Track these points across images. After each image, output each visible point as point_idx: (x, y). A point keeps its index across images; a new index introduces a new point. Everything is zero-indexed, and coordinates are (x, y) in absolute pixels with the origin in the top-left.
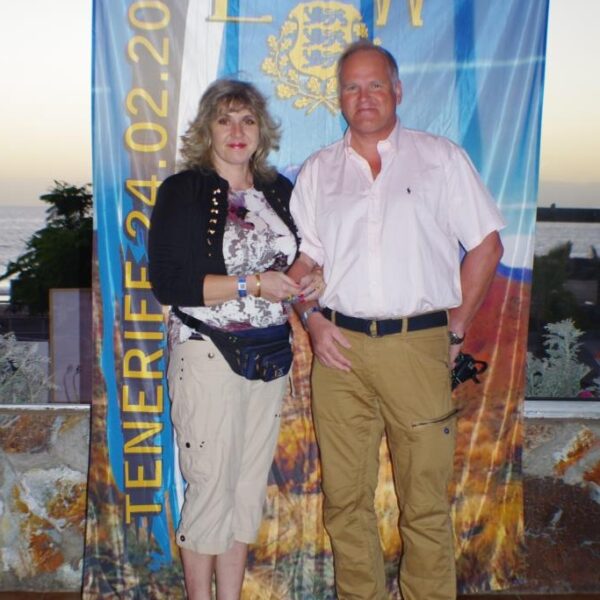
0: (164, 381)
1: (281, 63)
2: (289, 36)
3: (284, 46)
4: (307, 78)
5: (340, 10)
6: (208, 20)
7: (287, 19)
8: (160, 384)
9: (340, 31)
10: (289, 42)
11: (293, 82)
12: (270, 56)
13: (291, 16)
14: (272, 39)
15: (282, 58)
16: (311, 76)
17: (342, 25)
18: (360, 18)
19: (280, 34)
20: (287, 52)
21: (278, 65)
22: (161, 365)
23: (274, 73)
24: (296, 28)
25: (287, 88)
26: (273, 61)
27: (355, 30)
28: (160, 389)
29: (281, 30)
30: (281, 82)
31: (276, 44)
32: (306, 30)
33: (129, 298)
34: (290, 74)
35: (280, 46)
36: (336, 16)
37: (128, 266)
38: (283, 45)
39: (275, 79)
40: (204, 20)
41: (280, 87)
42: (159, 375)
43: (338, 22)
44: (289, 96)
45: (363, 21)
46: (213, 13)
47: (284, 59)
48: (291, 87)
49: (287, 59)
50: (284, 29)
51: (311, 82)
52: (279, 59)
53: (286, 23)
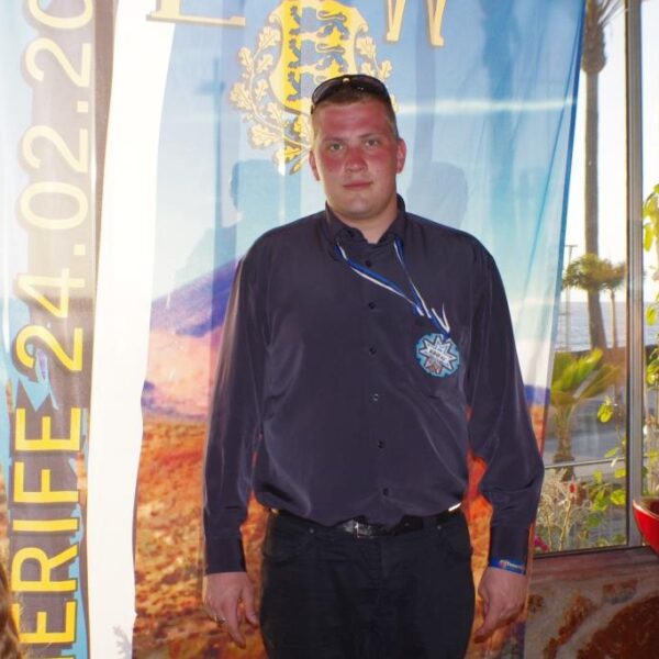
0: (78, 595)
1: (257, 92)
2: (270, 49)
3: (263, 66)
4: (294, 116)
5: (340, 15)
6: (149, 18)
7: (267, 23)
8: (72, 600)
9: (338, 47)
10: (269, 59)
11: (274, 121)
12: (241, 80)
13: (272, 19)
14: (246, 53)
15: (259, 83)
16: (298, 113)
17: (342, 38)
18: (366, 29)
19: (257, 47)
20: (266, 75)
21: (254, 95)
22: (74, 570)
23: (248, 108)
24: (278, 38)
25: (266, 130)
26: (246, 88)
27: (358, 46)
28: (70, 607)
29: (258, 40)
30: (257, 123)
31: (251, 61)
32: (293, 42)
33: (20, 468)
34: (270, 110)
35: (256, 64)
36: (335, 23)
37: (21, 415)
38: (260, 63)
39: (249, 117)
40: (144, 17)
41: (257, 129)
42: (68, 586)
43: (336, 33)
44: (267, 143)
45: (370, 33)
46: (159, 7)
47: (262, 83)
48: (271, 130)
49: (266, 86)
50: (261, 37)
51: (300, 121)
52: (255, 86)
53: (266, 30)
